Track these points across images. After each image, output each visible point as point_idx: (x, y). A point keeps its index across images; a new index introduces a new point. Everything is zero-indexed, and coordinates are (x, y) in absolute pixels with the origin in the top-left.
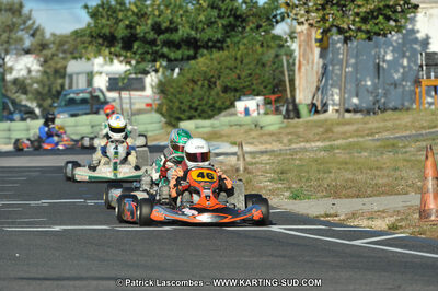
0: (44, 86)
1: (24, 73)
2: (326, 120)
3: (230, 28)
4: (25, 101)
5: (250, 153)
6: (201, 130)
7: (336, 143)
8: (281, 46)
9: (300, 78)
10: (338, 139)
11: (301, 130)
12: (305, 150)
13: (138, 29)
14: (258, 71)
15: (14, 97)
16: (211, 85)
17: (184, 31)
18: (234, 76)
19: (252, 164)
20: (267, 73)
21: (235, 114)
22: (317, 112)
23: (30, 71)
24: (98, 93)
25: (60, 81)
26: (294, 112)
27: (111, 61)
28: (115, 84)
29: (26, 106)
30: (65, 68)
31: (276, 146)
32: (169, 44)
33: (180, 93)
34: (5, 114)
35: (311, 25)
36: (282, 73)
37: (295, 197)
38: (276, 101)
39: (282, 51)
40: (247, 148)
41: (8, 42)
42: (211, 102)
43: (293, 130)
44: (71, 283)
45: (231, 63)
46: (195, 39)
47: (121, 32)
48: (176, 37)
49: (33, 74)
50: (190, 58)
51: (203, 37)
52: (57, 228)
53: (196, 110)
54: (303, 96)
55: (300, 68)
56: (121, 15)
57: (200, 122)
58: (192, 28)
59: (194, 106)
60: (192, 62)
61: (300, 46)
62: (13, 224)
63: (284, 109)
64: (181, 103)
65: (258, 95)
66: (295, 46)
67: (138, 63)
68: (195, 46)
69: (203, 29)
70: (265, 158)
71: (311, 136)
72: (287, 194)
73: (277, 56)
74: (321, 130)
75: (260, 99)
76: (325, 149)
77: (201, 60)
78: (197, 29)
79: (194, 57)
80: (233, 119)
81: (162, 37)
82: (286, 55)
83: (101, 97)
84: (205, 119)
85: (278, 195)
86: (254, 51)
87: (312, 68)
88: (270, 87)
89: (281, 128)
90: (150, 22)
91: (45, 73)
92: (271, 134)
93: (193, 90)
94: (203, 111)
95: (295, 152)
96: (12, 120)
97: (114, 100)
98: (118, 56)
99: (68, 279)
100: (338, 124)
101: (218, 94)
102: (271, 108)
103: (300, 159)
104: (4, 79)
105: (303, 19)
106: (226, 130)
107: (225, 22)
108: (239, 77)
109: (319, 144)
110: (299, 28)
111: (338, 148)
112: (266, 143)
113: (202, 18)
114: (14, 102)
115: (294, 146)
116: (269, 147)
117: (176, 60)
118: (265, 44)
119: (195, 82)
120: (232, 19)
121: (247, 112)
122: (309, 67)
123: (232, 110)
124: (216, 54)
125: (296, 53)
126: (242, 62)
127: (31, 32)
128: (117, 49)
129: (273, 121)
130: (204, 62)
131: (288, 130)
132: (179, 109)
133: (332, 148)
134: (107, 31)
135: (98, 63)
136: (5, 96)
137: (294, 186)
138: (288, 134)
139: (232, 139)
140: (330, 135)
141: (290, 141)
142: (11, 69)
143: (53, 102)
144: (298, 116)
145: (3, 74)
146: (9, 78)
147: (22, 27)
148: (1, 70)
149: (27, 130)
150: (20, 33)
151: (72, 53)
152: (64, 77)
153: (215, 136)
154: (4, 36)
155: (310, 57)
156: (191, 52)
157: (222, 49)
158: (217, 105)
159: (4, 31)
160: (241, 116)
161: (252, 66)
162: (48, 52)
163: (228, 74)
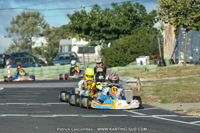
0: (49, 51)
1: (40, 45)
2: (178, 67)
3: (133, 25)
4: (40, 58)
5: (143, 82)
7: (182, 77)
8: (157, 33)
9: (166, 48)
11: (166, 71)
12: (168, 81)
13: (92, 25)
14: (146, 44)
15: (35, 56)
16: (125, 51)
17: (113, 26)
18: (136, 47)
19: (143, 87)
20: (151, 46)
21: (136, 64)
22: (173, 63)
23: (43, 44)
24: (73, 54)
26: (163, 63)
27: (80, 40)
28: (82, 50)
29: (41, 60)
30: (59, 43)
31: (155, 79)
32: (105, 32)
33: (111, 54)
34: (31, 64)
35: (171, 24)
36: (158, 45)
37: (163, 102)
38: (155, 58)
39: (158, 35)
40: (141, 80)
41: (32, 31)
42: (125, 58)
43: (162, 71)
45: (134, 41)
46: (118, 30)
47: (84, 26)
48: (109, 29)
49: (44, 45)
50: (115, 38)
51: (121, 29)
52: (55, 116)
53: (118, 62)
54: (167, 56)
55: (166, 43)
56: (84, 19)
57: (120, 68)
58: (116, 25)
59: (117, 60)
60: (117, 40)
61: (166, 33)
62: (35, 114)
63: (158, 62)
64: (112, 59)
65: (147, 55)
66: (163, 33)
67: (92, 40)
68: (118, 33)
69: (122, 25)
70: (150, 84)
71: (170, 74)
72: (160, 101)
73: (155, 37)
74: (175, 71)
75: (147, 57)
76: (177, 80)
77: (121, 39)
78: (119, 25)
79: (118, 38)
80: (135, 66)
81: (103, 29)
82: (160, 37)
83: (75, 56)
84: (122, 66)
85: (156, 101)
86: (145, 35)
87: (172, 43)
88: (152, 52)
89: (157, 70)
90: (97, 22)
91: (50, 45)
92: (153, 73)
93: (117, 53)
94: (122, 63)
95: (164, 81)
96: (34, 66)
97: (81, 57)
98: (83, 37)
100: (183, 69)
101: (128, 55)
102: (153, 61)
103: (166, 85)
104: (31, 48)
105: (167, 21)
106: (132, 71)
107: (131, 22)
108: (138, 47)
109: (174, 78)
110: (165, 25)
111: (183, 80)
112: (150, 77)
113: (121, 20)
114: (35, 58)
115: (163, 79)
116: (152, 79)
117: (109, 39)
118: (150, 32)
119: (118, 49)
120: (134, 21)
121: (141, 63)
123: (134, 62)
124: (128, 37)
125: (164, 36)
126: (139, 41)
127: (43, 26)
128: (83, 34)
129: (153, 67)
131: (160, 72)
132: (111, 61)
133: (180, 80)
134: (78, 26)
135: (74, 41)
136: (31, 55)
137: (163, 97)
138: (160, 73)
139: (135, 76)
140: (179, 74)
141: (161, 76)
142: (34, 43)
143: (53, 58)
144: (165, 65)
145: (31, 45)
146: (33, 47)
147: (39, 24)
148: (29, 43)
149: (42, 71)
150: (38, 27)
151: (62, 36)
152: (58, 47)
153: (127, 74)
154: (31, 28)
155: (171, 38)
156: (116, 36)
157: (130, 34)
158: (128, 60)
159: (31, 26)
160: (139, 65)
161: (144, 42)
162: (51, 35)
163: (133, 46)
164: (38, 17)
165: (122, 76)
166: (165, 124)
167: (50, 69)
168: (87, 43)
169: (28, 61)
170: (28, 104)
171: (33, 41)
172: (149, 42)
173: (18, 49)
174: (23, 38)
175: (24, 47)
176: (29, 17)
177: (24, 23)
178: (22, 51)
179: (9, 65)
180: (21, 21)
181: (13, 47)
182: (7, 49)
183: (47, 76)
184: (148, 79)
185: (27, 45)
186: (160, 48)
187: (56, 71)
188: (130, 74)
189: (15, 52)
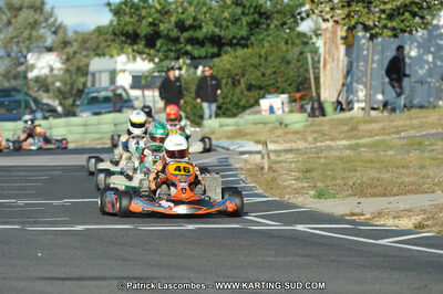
0: (66, 84)
1: (46, 71)
2: (351, 119)
3: (254, 25)
4: (46, 99)
5: (275, 151)
6: (226, 129)
7: (362, 141)
8: (306, 43)
9: (325, 75)
10: (364, 137)
11: (326, 128)
13: (162, 27)
14: (282, 69)
15: (35, 95)
16: (236, 83)
17: (208, 29)
18: (259, 74)
19: (276, 162)
20: (291, 71)
21: (260, 112)
22: (342, 110)
23: (52, 69)
24: (120, 91)
25: (82, 79)
26: (319, 110)
27: (135, 59)
28: (138, 82)
29: (47, 104)
30: (88, 65)
31: (301, 145)
32: (191, 41)
35: (336, 22)
36: (307, 70)
37: (320, 195)
38: (301, 98)
39: (307, 49)
40: (271, 147)
41: (29, 39)
42: (235, 99)
43: (318, 128)
45: (255, 60)
46: (219, 37)
47: (144, 29)
48: (200, 34)
49: (56, 72)
50: (214, 56)
51: (226, 34)
52: (80, 228)
53: (220, 108)
54: (328, 94)
55: (325, 66)
56: (144, 13)
57: (224, 120)
58: (216, 25)
60: (216, 60)
61: (325, 44)
62: (36, 223)
63: (309, 107)
65: (283, 93)
66: (320, 43)
67: (161, 60)
68: (218, 43)
69: (227, 26)
70: (290, 156)
71: (336, 134)
72: (312, 193)
73: (302, 53)
74: (346, 128)
75: (284, 97)
76: (350, 147)
77: (225, 57)
78: (221, 26)
79: (218, 55)
80: (257, 117)
81: (186, 34)
82: (312, 52)
83: (124, 95)
84: (229, 116)
85: (303, 194)
86: (279, 49)
87: (338, 66)
88: (295, 84)
89: (306, 126)
90: (173, 19)
91: (68, 71)
92: (296, 132)
94: (227, 110)
95: (320, 150)
97: (137, 98)
98: (140, 53)
99: (91, 279)
100: (365, 122)
101: (242, 92)
102: (296, 106)
103: (325, 158)
104: (26, 77)
105: (328, 16)
106: (250, 128)
107: (249, 19)
108: (263, 75)
109: (345, 142)
110: (324, 25)
111: (364, 146)
112: (291, 141)
113: (226, 15)
114: (36, 101)
115: (319, 144)
116: (294, 145)
117: (200, 58)
118: (290, 42)
120: (256, 16)
121: (272, 110)
122: (334, 65)
123: (256, 108)
124: (240, 52)
125: (321, 50)
127: (53, 29)
128: (140, 46)
129: (298, 120)
130: (228, 60)
131: (313, 128)
133: (358, 146)
134: (130, 28)
135: (121, 61)
136: (26, 94)
137: (319, 185)
138: (314, 132)
139: (257, 138)
140: (356, 132)
141: (315, 139)
142: (33, 67)
143: (75, 101)
144: (323, 114)
145: (25, 72)
146: (31, 75)
147: (43, 25)
148: (23, 68)
149: (50, 129)
150: (42, 31)
151: (95, 50)
152: (86, 75)
153: (239, 134)
154: (26, 34)
155: (335, 52)
156: (215, 50)
157: (246, 46)
158: (241, 103)
159: (26, 28)
160: (266, 114)
161: (277, 64)
162: (70, 50)
163: (252, 72)
164: (42, 9)
165: (228, 138)
167: (68, 125)
169: (20, 106)
170: (21, 202)
171: (31, 62)
172: (288, 63)
174: (9, 56)
175: (11, 75)
176: (20, 9)
177: (9, 23)
178: (6, 85)
180: (4, 18)
184: (287, 146)
185: (18, 71)
186: (312, 76)
187: (81, 129)
188: (246, 134)
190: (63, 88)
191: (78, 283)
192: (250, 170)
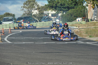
1: (35, 13)
2: (94, 22)
3: (75, 5)
4: (36, 19)
5: (80, 28)
6: (70, 24)
7: (96, 26)
8: (85, 8)
9: (89, 14)
10: (97, 26)
11: (89, 24)
12: (90, 28)
13: (58, 5)
14: (81, 13)
15: (34, 18)
16: (72, 15)
17: (66, 5)
18: (76, 14)
19: (81, 31)
21: (76, 21)
22: (92, 20)
23: (37, 13)
24: (50, 17)
25: (42, 15)
26: (88, 21)
27: (52, 11)
28: (53, 15)
29: (36, 20)
30: (43, 12)
31: (85, 27)
32: (63, 8)
33: (66, 17)
34: (32, 21)
35: (91, 4)
36: (85, 13)
38: (84, 18)
39: (85, 9)
41: (32, 7)
42: (72, 19)
43: (88, 24)
44: (50, 53)
45: (75, 11)
46: (68, 7)
47: (54, 5)
49: (37, 14)
51: (70, 6)
52: (45, 43)
53: (69, 20)
54: (89, 18)
55: (89, 12)
56: (54, 2)
57: (70, 23)
58: (68, 5)
59: (68, 19)
60: (68, 11)
61: (89, 8)
62: (37, 42)
63: (86, 20)
64: (66, 19)
65: (81, 17)
66: (87, 8)
67: (57, 11)
69: (70, 5)
70: (83, 29)
71: (91, 25)
72: (89, 36)
73: (84, 10)
74: (93, 24)
75: (81, 18)
76: (94, 28)
78: (69, 5)
79: (68, 10)
80: (76, 22)
81: (62, 6)
82: (86, 10)
84: (70, 22)
85: (87, 37)
86: (80, 9)
87: (91, 12)
88: (83, 16)
89: (85, 24)
90: (60, 3)
91: (39, 13)
92: (84, 25)
93: (68, 16)
94: (70, 21)
96: (33, 22)
97: (53, 18)
98: (54, 10)
99: (49, 53)
100: (97, 23)
101: (73, 17)
102: (83, 20)
103: (90, 30)
105: (89, 3)
106: (75, 24)
107: (74, 3)
108: (77, 14)
109: (93, 27)
110: (88, 5)
111: (97, 27)
112: (83, 26)
113: (70, 3)
115: (88, 27)
116: (84, 27)
117: (65, 11)
118: (82, 8)
119: (68, 15)
120: (75, 3)
121: (79, 21)
122: (90, 12)
123: (76, 20)
124: (73, 10)
126: (77, 11)
127: (37, 5)
129: (84, 22)
130: (70, 11)
131: (87, 24)
132: (65, 20)
133: (96, 27)
134: (51, 5)
135: (50, 11)
136: (32, 18)
137: (90, 35)
138: (87, 25)
139: (76, 26)
140: (95, 25)
141: (87, 26)
142: (33, 13)
143: (41, 19)
146: (33, 14)
147: (35, 5)
148: (31, 13)
149: (37, 24)
150: (35, 6)
151: (45, 10)
152: (43, 14)
153: (73, 25)
154: (32, 6)
155: (91, 10)
156: (68, 9)
157: (74, 8)
158: (73, 19)
159: (32, 5)
160: (78, 21)
161: (79, 12)
162: (40, 10)
163: (75, 13)
164: (35, 2)
165: (71, 26)
166: (92, 46)
167: (40, 24)
168: (56, 12)
169: (31, 20)
170: (33, 38)
171: (33, 12)
172: (82, 12)
173: (26, 15)
174: (28, 10)
175: (29, 14)
176: (31, 2)
177: (28, 4)
178: (28, 16)
179: (22, 22)
180: (28, 3)
181: (24, 14)
182: (22, 15)
183: (39, 26)
184: (82, 27)
185: (30, 13)
186: (86, 14)
187: (42, 24)
188: (74, 25)
189: (25, 16)
190: (39, 17)
191: (47, 53)
192: (76, 32)
